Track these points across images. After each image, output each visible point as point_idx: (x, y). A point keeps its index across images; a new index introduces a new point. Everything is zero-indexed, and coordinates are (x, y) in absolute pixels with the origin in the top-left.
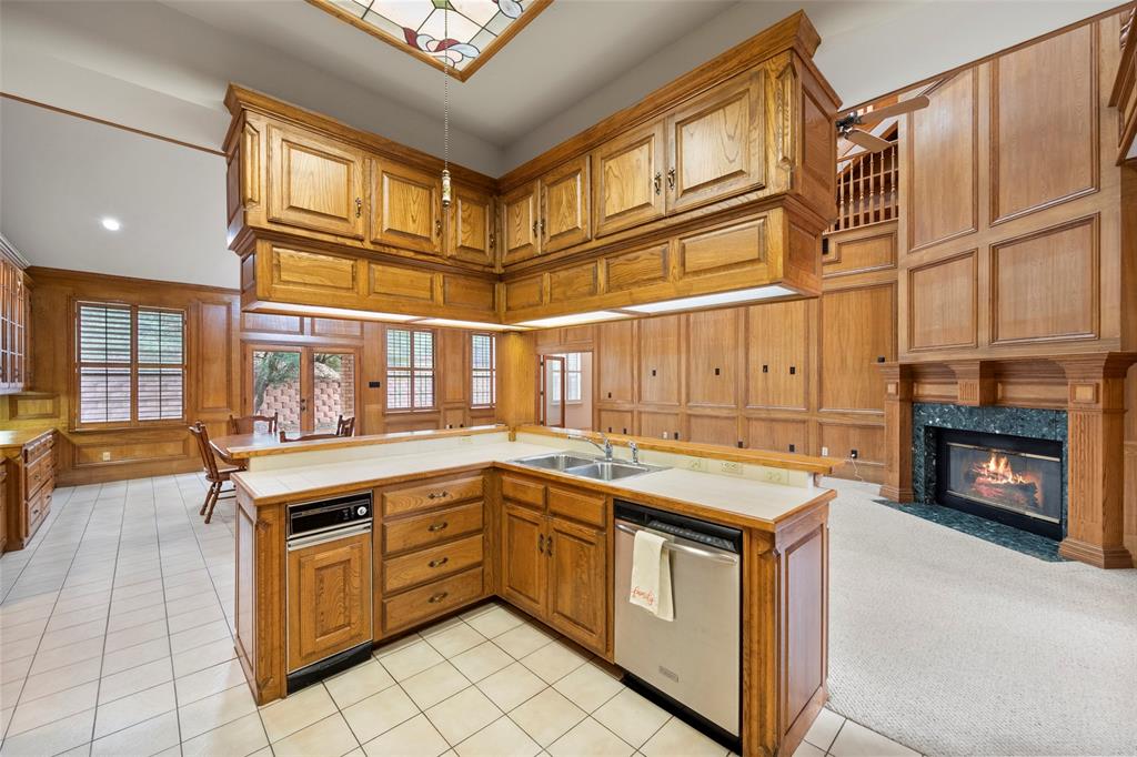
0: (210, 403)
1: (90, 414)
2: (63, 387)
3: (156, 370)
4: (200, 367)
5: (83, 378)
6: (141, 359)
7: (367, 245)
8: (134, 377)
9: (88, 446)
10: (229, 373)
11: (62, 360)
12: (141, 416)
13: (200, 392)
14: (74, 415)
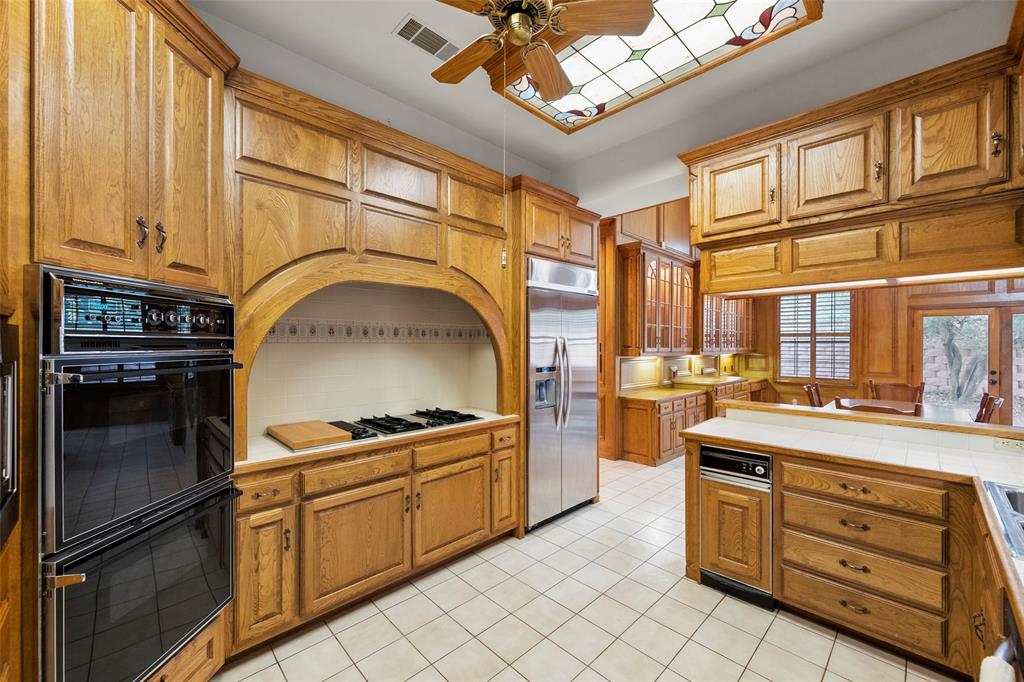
0: (875, 368)
1: (787, 370)
2: (770, 351)
3: (829, 338)
4: (866, 336)
5: (782, 345)
6: (819, 330)
7: (785, 225)
8: (813, 344)
9: (784, 393)
10: (895, 340)
11: (770, 332)
12: (819, 374)
13: (866, 358)
14: (777, 369)
